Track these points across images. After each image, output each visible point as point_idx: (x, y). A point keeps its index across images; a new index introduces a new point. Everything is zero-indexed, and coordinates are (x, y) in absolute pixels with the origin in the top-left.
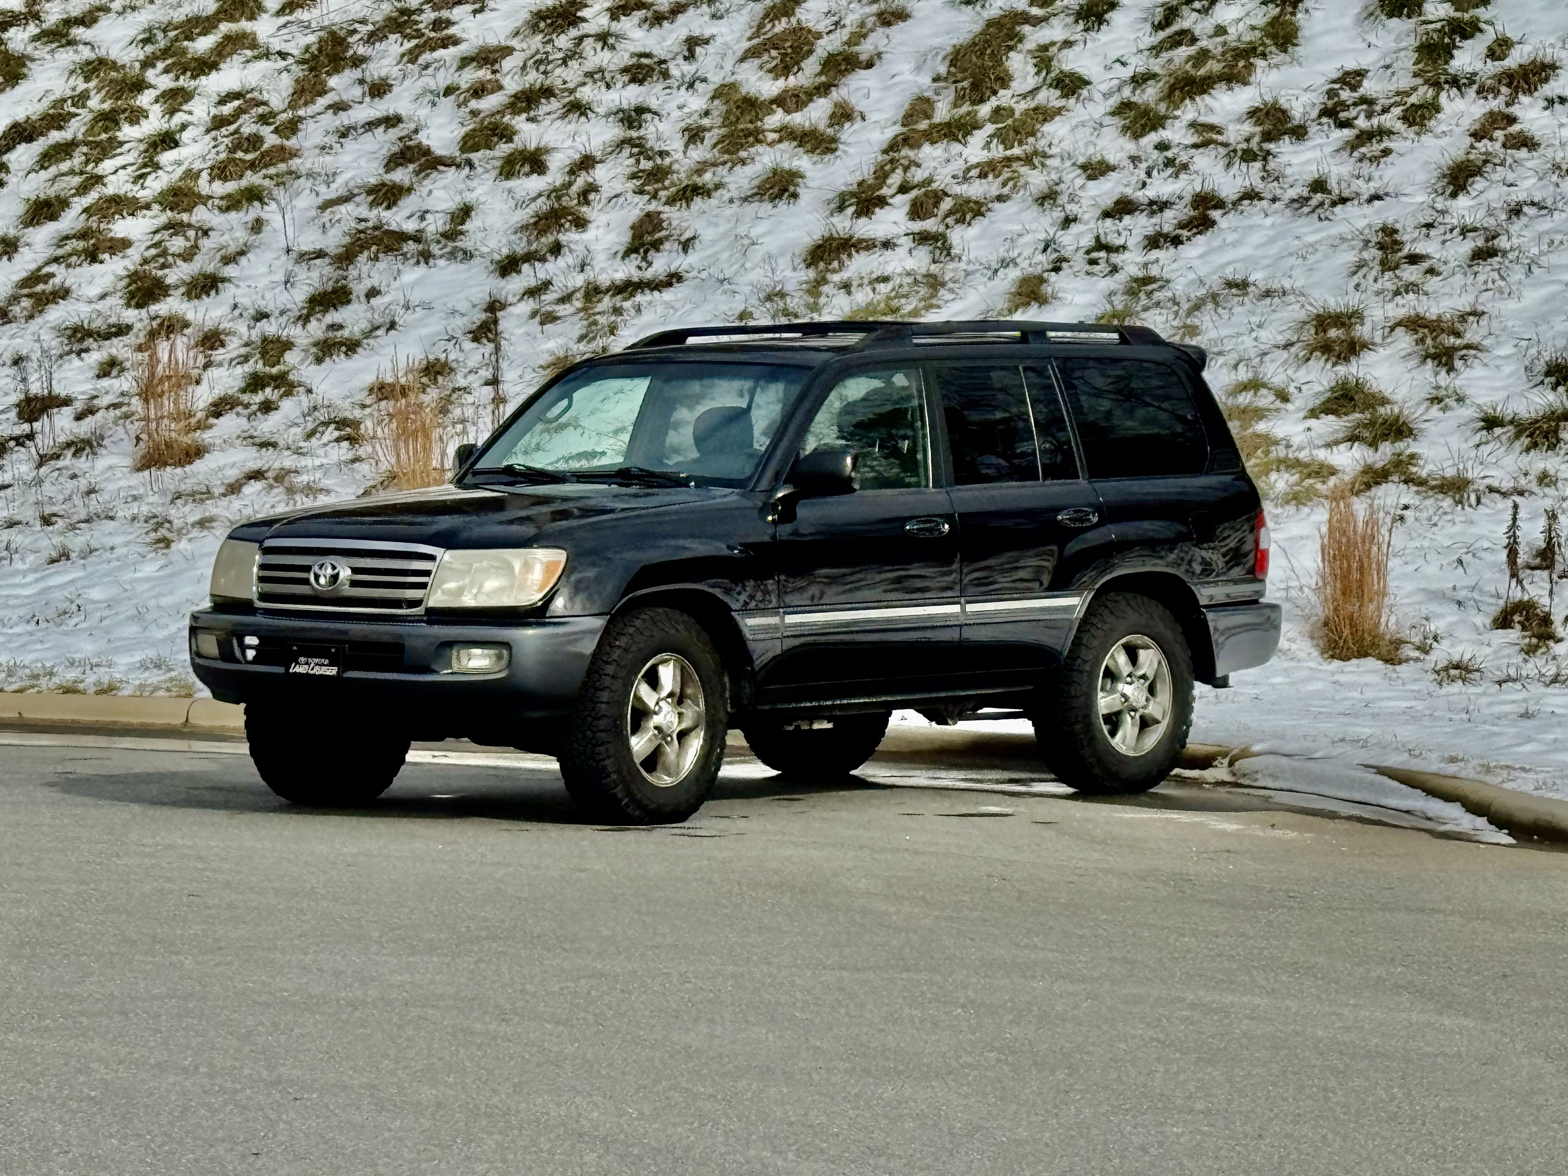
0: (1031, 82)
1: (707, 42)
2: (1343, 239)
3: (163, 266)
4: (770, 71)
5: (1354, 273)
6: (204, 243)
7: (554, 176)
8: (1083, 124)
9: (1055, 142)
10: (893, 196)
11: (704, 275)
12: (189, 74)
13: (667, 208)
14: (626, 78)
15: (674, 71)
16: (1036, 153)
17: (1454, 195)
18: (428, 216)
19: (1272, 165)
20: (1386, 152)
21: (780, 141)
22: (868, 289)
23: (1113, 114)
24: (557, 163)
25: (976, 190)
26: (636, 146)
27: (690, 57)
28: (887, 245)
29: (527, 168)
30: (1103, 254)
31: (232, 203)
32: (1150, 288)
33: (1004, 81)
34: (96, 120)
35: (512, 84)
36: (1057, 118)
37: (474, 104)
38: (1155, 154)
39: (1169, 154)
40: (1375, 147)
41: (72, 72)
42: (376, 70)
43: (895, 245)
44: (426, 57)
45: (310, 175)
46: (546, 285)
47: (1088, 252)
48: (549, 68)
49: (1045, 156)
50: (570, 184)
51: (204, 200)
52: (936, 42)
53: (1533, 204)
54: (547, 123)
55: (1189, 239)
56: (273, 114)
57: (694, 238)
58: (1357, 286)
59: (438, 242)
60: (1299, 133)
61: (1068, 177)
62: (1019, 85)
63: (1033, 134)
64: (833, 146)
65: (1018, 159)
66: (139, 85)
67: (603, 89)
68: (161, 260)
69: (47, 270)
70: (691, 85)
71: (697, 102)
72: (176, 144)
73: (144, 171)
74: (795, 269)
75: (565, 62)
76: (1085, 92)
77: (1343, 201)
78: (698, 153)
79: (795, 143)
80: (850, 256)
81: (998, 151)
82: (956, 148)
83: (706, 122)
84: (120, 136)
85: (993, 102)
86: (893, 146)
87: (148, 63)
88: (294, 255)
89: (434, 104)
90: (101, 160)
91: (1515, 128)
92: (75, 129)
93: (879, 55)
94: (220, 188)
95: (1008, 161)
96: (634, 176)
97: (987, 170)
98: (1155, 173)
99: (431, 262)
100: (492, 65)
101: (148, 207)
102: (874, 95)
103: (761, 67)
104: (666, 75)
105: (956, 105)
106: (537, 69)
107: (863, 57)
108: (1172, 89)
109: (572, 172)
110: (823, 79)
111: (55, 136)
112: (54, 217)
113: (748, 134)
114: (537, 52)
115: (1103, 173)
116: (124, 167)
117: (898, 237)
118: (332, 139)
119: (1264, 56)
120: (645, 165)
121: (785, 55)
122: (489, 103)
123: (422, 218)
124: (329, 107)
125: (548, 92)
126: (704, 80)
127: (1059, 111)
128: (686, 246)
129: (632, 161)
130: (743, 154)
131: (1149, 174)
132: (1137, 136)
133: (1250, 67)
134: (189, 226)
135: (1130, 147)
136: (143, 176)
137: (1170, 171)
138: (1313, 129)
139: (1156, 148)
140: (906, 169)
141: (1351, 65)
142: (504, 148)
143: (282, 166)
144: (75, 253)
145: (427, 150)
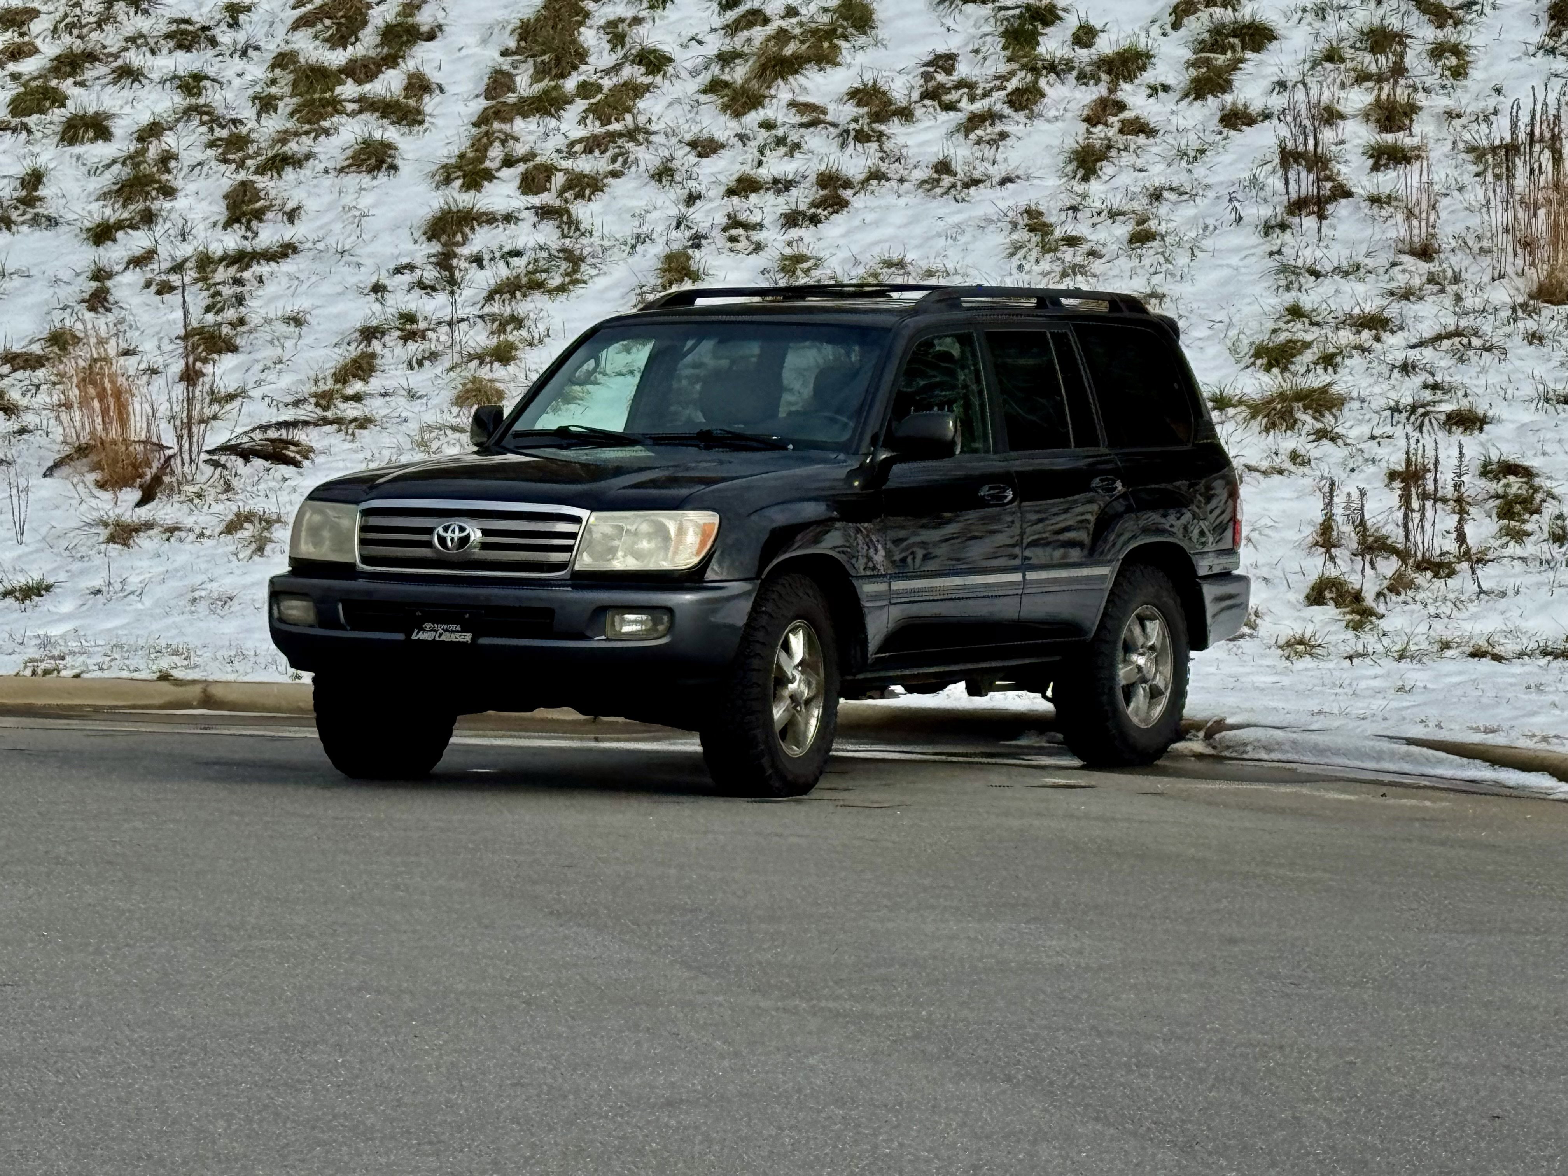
0: (610, 57)
1: (248, 9)
2: (990, 221)
4: (326, 40)
5: (1012, 255)
7: (123, 143)
8: (678, 101)
9: (654, 118)
10: (499, 169)
11: (321, 246)
13: (259, 178)
14: (171, 44)
15: (222, 39)
16: (637, 129)
17: (1086, 179)
19: (888, 145)
20: (1003, 136)
21: (360, 112)
22: (501, 264)
23: (705, 92)
24: (122, 128)
25: (585, 165)
26: (207, 113)
27: (234, 24)
28: (509, 218)
29: (91, 134)
30: (740, 231)
32: (806, 265)
33: (582, 56)
35: (50, 49)
36: (648, 95)
37: (12, 67)
38: (763, 134)
39: (777, 133)
40: (987, 131)
43: (517, 219)
46: (151, 254)
47: (725, 230)
48: (85, 30)
49: (648, 132)
50: (144, 151)
52: (500, 14)
53: (1172, 189)
54: (97, 88)
55: (827, 218)
57: (299, 208)
58: (1020, 268)
59: (16, 208)
60: (906, 114)
61: (679, 154)
62: (598, 62)
63: (629, 110)
64: (419, 118)
65: (621, 135)
67: (148, 54)
70: (244, 53)
71: (257, 71)
74: (416, 242)
75: (99, 25)
76: (670, 70)
77: (976, 182)
78: (273, 124)
79: (377, 114)
80: (473, 229)
81: (595, 127)
82: (553, 123)
83: (273, 90)
85: (576, 77)
86: (483, 120)
91: (1126, 115)
93: (439, 27)
95: (610, 137)
96: (212, 144)
97: (592, 145)
98: (767, 152)
99: (14, 228)
100: (20, 27)
102: (445, 66)
103: (316, 37)
104: (213, 42)
105: (537, 80)
106: (71, 34)
107: (424, 29)
108: (763, 68)
109: (141, 139)
110: (386, 50)
113: (325, 103)
114: (66, 15)
115: (714, 151)
117: (520, 211)
119: (846, 38)
120: (220, 133)
121: (339, 26)
122: (28, 66)
125: (91, 57)
126: (258, 48)
127: (647, 88)
128: (292, 216)
129: (204, 129)
130: (326, 124)
131: (762, 153)
132: (737, 115)
133: (835, 48)
135: (734, 126)
137: (783, 150)
138: (919, 112)
139: (761, 125)
140: (504, 143)
141: (942, 49)
142: (59, 113)
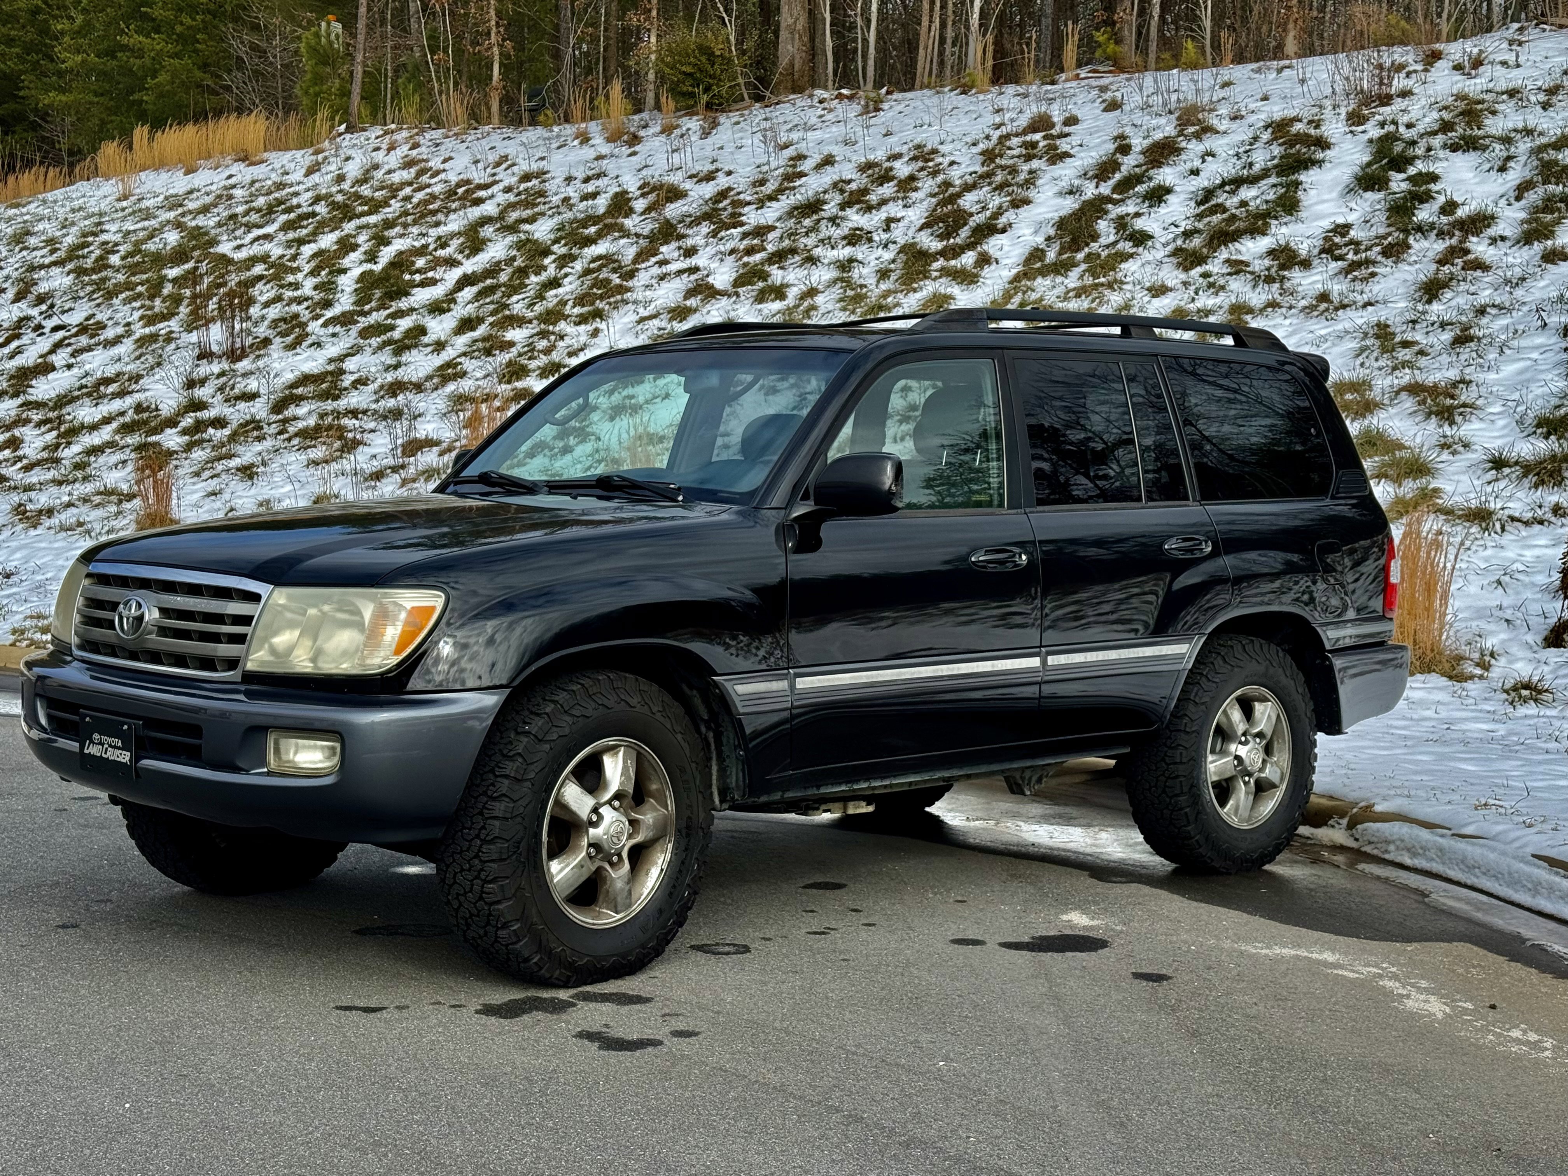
0: (1112, 238)
1: (899, 220)
2: (1347, 332)
3: (530, 359)
4: (938, 236)
5: (1358, 355)
6: (561, 344)
7: (790, 301)
8: (1149, 263)
9: (1129, 274)
12: (578, 246)
14: (845, 242)
15: (876, 238)
16: (1116, 281)
17: (1429, 302)
19: (1287, 285)
20: (1373, 275)
21: (941, 277)
23: (1170, 256)
24: (792, 293)
26: (845, 282)
27: (887, 229)
29: (772, 296)
31: (583, 320)
33: (1095, 237)
34: (514, 273)
35: (771, 248)
36: (1131, 260)
37: (745, 259)
38: (1201, 280)
39: (1211, 280)
40: (1364, 272)
41: (511, 246)
42: (689, 242)
44: (723, 233)
45: (635, 302)
48: (797, 237)
49: (1122, 283)
50: (799, 306)
51: (566, 317)
52: (1050, 215)
53: (1494, 306)
54: (790, 269)
56: (620, 267)
58: (1362, 365)
60: (1306, 264)
62: (1103, 241)
63: (1114, 269)
64: (976, 279)
65: (1102, 285)
66: (546, 252)
67: (829, 249)
68: (530, 354)
69: (457, 360)
70: (886, 246)
71: (888, 255)
72: (560, 286)
73: (535, 301)
75: (807, 234)
76: (1150, 243)
77: (1344, 307)
78: (884, 286)
79: (950, 278)
81: (1089, 280)
82: (1059, 279)
83: (892, 266)
84: (527, 281)
85: (1086, 250)
86: (1017, 279)
87: (556, 241)
89: (722, 260)
90: (512, 295)
91: (1471, 257)
92: (503, 277)
93: (1010, 225)
94: (577, 310)
95: (1097, 286)
96: (841, 300)
97: (1080, 292)
98: (1201, 292)
100: (762, 236)
101: (530, 322)
102: (1006, 248)
103: (932, 234)
104: (870, 240)
105: (1060, 254)
106: (789, 239)
107: (1000, 227)
108: (1212, 239)
109: (802, 298)
110: (972, 239)
111: (489, 282)
112: (473, 329)
113: (920, 273)
114: (791, 229)
115: (1163, 293)
116: (523, 299)
118: (654, 281)
119: (1276, 218)
120: (850, 293)
121: (947, 227)
122: (756, 258)
124: (657, 263)
125: (793, 251)
126: (895, 243)
127: (1131, 256)
129: (841, 291)
130: (915, 285)
131: (1197, 293)
132: (1186, 270)
133: (1267, 225)
134: (553, 333)
135: (1183, 276)
136: (534, 304)
137: (1212, 290)
138: (1316, 262)
139: (1201, 276)
140: (1024, 293)
141: (1341, 220)
142: (761, 284)
143: (619, 297)
144: (479, 350)
145: (712, 287)
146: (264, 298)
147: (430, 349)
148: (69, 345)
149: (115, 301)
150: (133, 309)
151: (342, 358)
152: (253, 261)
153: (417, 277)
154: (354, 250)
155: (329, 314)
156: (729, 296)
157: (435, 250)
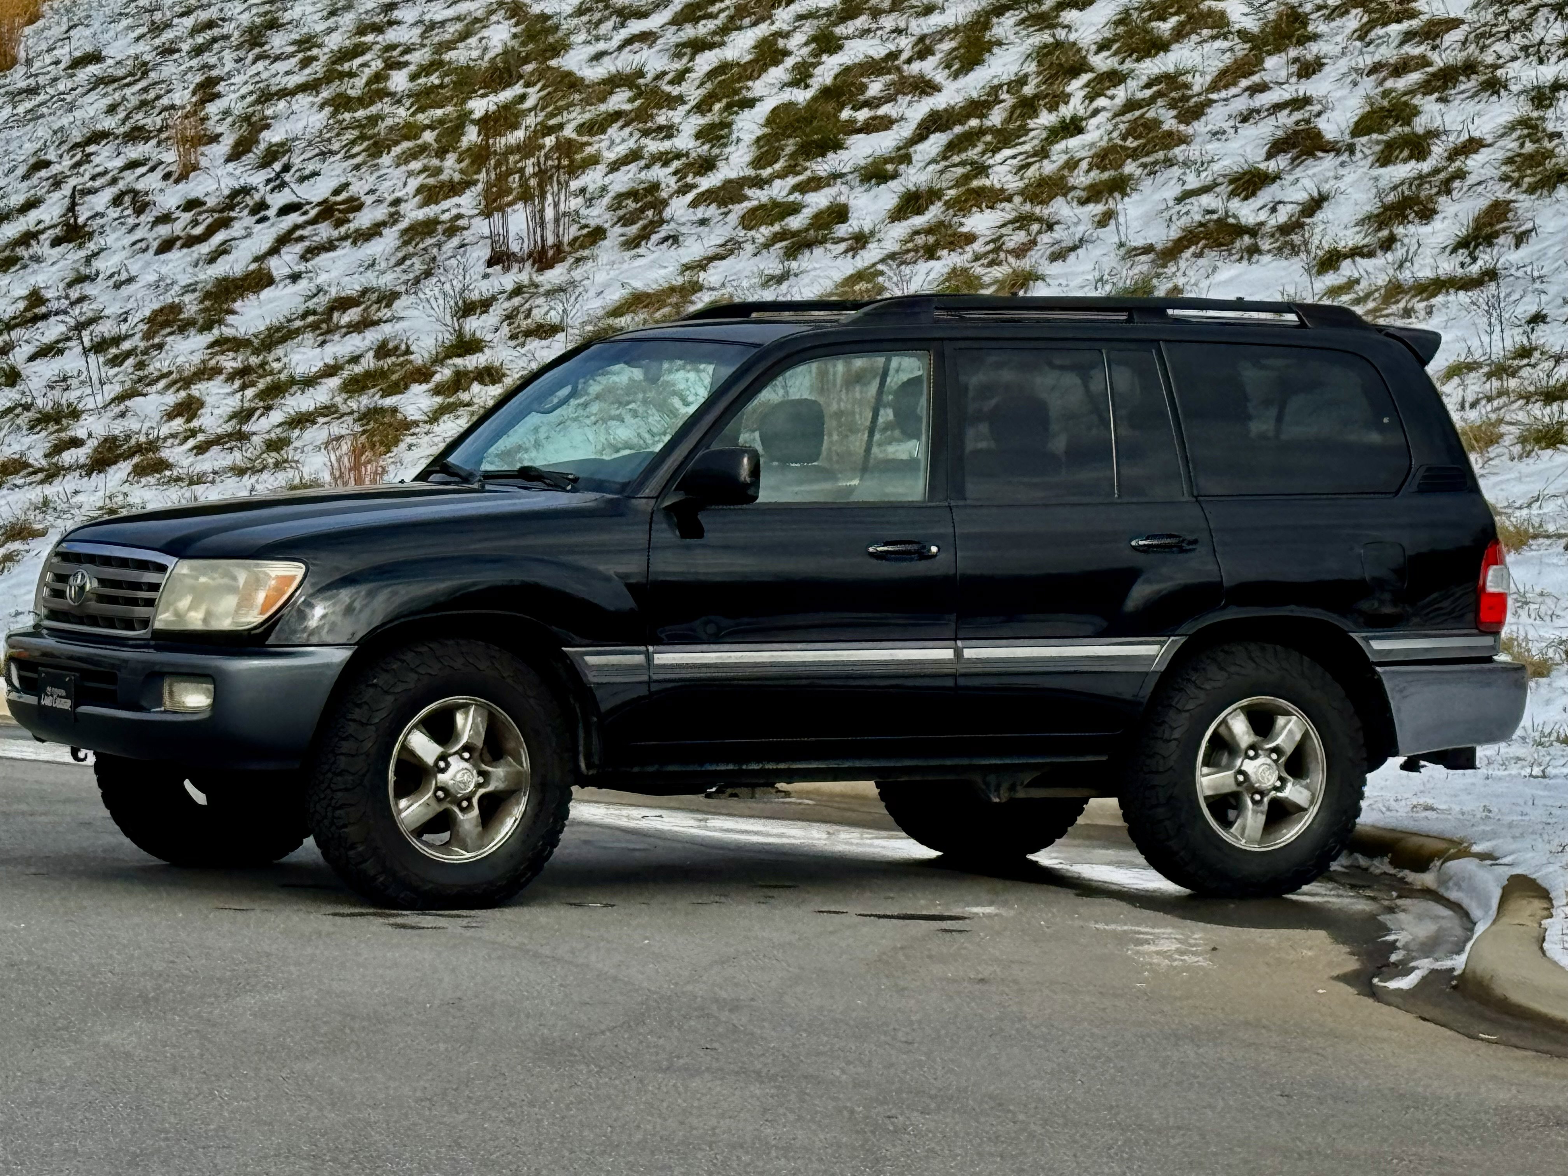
3: (991, 264)
6: (1046, 238)
7: (1431, 161)
11: (1520, 273)
12: (1134, 56)
13: (1522, 197)
14: (1561, 52)
18: (1280, 207)
24: (1440, 147)
26: (1531, 127)
29: (1406, 153)
31: (1094, 194)
34: (1015, 107)
35: (1439, 60)
37: (1389, 83)
41: (1029, 55)
42: (1317, 49)
44: (1376, 32)
45: (1186, 163)
46: (1352, 283)
48: (1488, 42)
50: (1441, 170)
51: (1068, 190)
54: (1457, 102)
56: (1185, 99)
57: (1534, 230)
59: (1273, 236)
66: (1078, 68)
67: (1532, 64)
68: (991, 256)
69: (880, 267)
72: (1080, 131)
73: (1030, 160)
75: (1508, 34)
84: (1032, 123)
87: (1103, 46)
88: (1123, 251)
89: (1355, 84)
90: (1000, 149)
92: (996, 117)
94: (1090, 178)
96: (1508, 161)
99: (1256, 257)
100: (1434, 40)
101: (1009, 199)
109: (1449, 157)
111: (974, 123)
112: (919, 212)
114: (1485, 24)
116: (1014, 157)
118: (1230, 124)
120: (1529, 148)
122: (1407, 81)
123: (1274, 210)
124: (1247, 89)
125: (1472, 68)
128: (1521, 239)
129: (1517, 144)
134: (1039, 219)
136: (1028, 166)
142: (1397, 130)
143: (1161, 155)
144: (916, 250)
145: (1316, 135)
146: (611, 156)
147: (843, 246)
148: (301, 239)
149: (386, 160)
150: (410, 174)
151: (702, 265)
152: (614, 82)
153: (863, 115)
154: (776, 63)
155: (706, 183)
156: (1338, 152)
157: (909, 61)
